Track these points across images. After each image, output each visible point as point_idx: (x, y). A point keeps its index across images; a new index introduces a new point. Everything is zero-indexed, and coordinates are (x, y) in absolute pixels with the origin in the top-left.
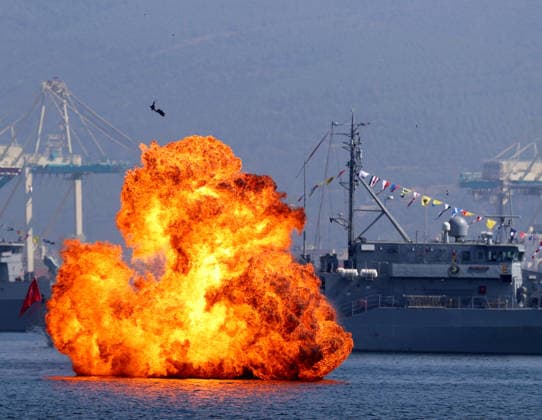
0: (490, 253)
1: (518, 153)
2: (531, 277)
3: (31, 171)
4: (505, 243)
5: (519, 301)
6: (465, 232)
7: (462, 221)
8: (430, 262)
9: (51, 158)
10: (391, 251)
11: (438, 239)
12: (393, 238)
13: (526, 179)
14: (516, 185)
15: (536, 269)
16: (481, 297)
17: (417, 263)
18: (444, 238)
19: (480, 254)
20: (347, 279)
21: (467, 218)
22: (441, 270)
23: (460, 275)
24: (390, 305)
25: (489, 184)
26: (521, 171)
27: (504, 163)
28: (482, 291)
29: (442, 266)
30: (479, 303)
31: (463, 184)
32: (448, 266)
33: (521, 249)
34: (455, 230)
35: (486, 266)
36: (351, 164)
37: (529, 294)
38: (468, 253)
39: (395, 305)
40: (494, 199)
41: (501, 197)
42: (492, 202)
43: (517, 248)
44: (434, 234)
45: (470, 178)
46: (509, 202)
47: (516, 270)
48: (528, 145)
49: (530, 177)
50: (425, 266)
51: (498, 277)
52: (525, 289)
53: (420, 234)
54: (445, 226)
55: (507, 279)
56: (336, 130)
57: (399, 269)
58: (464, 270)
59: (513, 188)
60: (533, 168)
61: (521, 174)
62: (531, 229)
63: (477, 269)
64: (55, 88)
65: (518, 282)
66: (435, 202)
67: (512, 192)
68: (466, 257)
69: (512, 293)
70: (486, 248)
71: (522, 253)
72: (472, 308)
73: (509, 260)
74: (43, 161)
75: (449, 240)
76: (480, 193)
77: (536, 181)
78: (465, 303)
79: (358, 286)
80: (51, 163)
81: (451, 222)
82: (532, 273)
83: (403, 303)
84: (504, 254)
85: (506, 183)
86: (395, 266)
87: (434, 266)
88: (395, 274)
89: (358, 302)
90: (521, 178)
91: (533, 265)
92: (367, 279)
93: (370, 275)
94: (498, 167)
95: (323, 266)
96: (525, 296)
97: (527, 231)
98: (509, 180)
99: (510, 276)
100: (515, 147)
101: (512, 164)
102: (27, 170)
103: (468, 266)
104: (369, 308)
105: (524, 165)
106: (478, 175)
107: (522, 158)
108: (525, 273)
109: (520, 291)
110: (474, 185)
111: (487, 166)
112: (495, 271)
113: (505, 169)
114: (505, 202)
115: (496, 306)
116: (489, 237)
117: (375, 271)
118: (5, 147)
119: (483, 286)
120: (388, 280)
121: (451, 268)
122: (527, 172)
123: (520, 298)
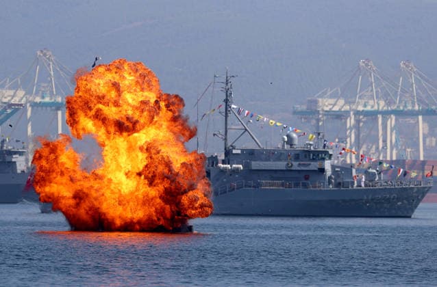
0: (312, 155)
1: (329, 94)
2: (337, 169)
3: (31, 105)
4: (321, 149)
5: (329, 184)
6: (296, 142)
7: (294, 135)
8: (274, 161)
9: (43, 97)
10: (251, 154)
11: (280, 146)
12: (251, 146)
13: (334, 109)
14: (327, 113)
15: (340, 164)
16: (305, 181)
17: (267, 161)
18: (283, 146)
19: (306, 157)
20: (223, 171)
21: (297, 133)
22: (281, 165)
23: (293, 168)
24: (250, 187)
25: (311, 112)
26: (330, 105)
27: (320, 100)
28: (307, 178)
29: (281, 163)
30: (305, 186)
31: (295, 113)
32: (286, 163)
33: (330, 153)
34: (290, 141)
35: (309, 163)
36: (226, 101)
37: (335, 180)
38: (298, 154)
39: (253, 187)
40: (314, 122)
41: (318, 120)
42: (312, 124)
43: (328, 152)
44: (276, 143)
45: (299, 109)
46: (323, 123)
47: (327, 165)
48: (335, 89)
49: (336, 108)
50: (271, 163)
51: (316, 169)
52: (333, 176)
53: (268, 143)
54: (284, 139)
55: (322, 170)
56: (217, 79)
57: (255, 165)
58: (296, 165)
59: (325, 115)
60: (338, 103)
61: (331, 107)
62: (337, 140)
63: (304, 164)
64: (45, 55)
65: (329, 172)
66: (278, 124)
67: (325, 118)
68: (297, 157)
69: (325, 179)
70: (309, 152)
71: (331, 155)
72: (301, 188)
73: (323, 159)
74: (38, 100)
75: (286, 147)
76: (305, 118)
77: (340, 110)
78: (297, 185)
79: (230, 174)
80: (42, 100)
81: (288, 136)
82: (338, 167)
83: (258, 185)
84: (320, 155)
85: (321, 112)
86: (253, 163)
87: (277, 163)
88: (253, 168)
89: (231, 185)
90: (330, 109)
91: (338, 162)
92: (236, 171)
93: (238, 169)
94: (316, 102)
95: (209, 163)
96: (333, 181)
97: (334, 141)
98: (323, 110)
99: (324, 169)
100: (327, 90)
101: (325, 100)
102: (28, 105)
103: (298, 163)
104: (237, 189)
105: (332, 101)
106: (304, 108)
107: (331, 97)
108: (333, 167)
109: (330, 178)
110: (302, 113)
111: (310, 101)
112: (314, 166)
113: (320, 104)
114: (320, 124)
115: (315, 187)
116: (311, 145)
117: (241, 166)
118: (14, 91)
119: (307, 175)
120: (249, 171)
121: (288, 164)
122: (334, 105)
123: (330, 182)
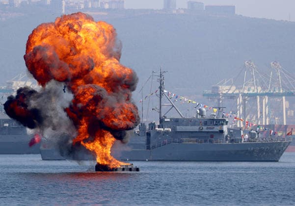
0: (215, 122)
2: (231, 131)
4: (221, 118)
5: (226, 140)
6: (205, 114)
7: (204, 109)
8: (192, 125)
10: (177, 121)
11: (195, 116)
12: (177, 116)
13: (229, 93)
15: (233, 128)
16: (211, 139)
17: (186, 126)
18: (197, 116)
19: (211, 123)
20: (159, 132)
21: (206, 108)
22: (196, 128)
23: (203, 130)
24: (176, 143)
25: (215, 95)
26: (227, 90)
27: (220, 87)
28: (212, 136)
30: (211, 141)
31: (204, 95)
32: (199, 127)
33: (227, 120)
34: (201, 113)
35: (213, 127)
36: (160, 88)
37: (230, 138)
38: (206, 122)
39: (178, 142)
40: (216, 101)
41: (219, 100)
42: (215, 102)
43: (225, 120)
44: (192, 114)
45: (207, 93)
47: (225, 128)
48: (229, 80)
49: (230, 92)
50: (189, 127)
51: (217, 131)
52: (229, 136)
53: (188, 115)
54: (197, 112)
55: (222, 132)
56: (154, 73)
58: (205, 129)
59: (224, 96)
60: (232, 88)
61: (227, 91)
62: (231, 112)
63: (210, 128)
65: (226, 133)
66: (194, 102)
67: (223, 98)
68: (206, 123)
69: (224, 137)
70: (213, 120)
71: (227, 122)
72: (208, 143)
73: (223, 124)
75: (199, 117)
76: (211, 98)
77: (233, 93)
78: (205, 141)
79: (164, 135)
81: (199, 110)
83: (181, 142)
84: (220, 122)
85: (221, 94)
86: (178, 127)
87: (193, 127)
88: (178, 130)
89: (164, 142)
90: (227, 92)
92: (167, 132)
93: (168, 131)
94: (218, 88)
95: (149, 127)
96: (229, 138)
97: (229, 113)
98: (222, 93)
99: (223, 131)
100: (224, 81)
101: (223, 87)
103: (206, 127)
104: (168, 144)
105: (228, 87)
106: (210, 92)
107: (227, 84)
108: (229, 129)
109: (227, 136)
110: (208, 95)
111: (213, 88)
112: (217, 129)
113: (220, 89)
114: (221, 102)
115: (217, 142)
116: (214, 115)
117: (170, 129)
118: (25, 82)
119: (212, 135)
120: (175, 133)
121: (200, 128)
122: (229, 90)
123: (227, 139)
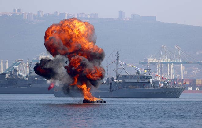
4: (149, 75)
6: (140, 73)
7: (140, 71)
8: (133, 79)
10: (125, 77)
11: (135, 74)
12: (125, 74)
13: (153, 62)
14: (151, 63)
15: (155, 80)
17: (131, 79)
19: (144, 78)
20: (116, 83)
21: (141, 70)
22: (135, 81)
23: (139, 82)
24: (125, 88)
25: (146, 63)
26: (152, 60)
28: (144, 85)
29: (135, 80)
30: (143, 87)
31: (140, 63)
33: (152, 76)
34: (138, 73)
36: (117, 59)
38: (141, 77)
40: (146, 66)
41: (148, 66)
43: (151, 76)
44: (134, 73)
45: (141, 62)
46: (149, 67)
47: (151, 80)
48: (153, 55)
49: (154, 62)
51: (147, 82)
53: (131, 73)
54: (136, 72)
55: (149, 82)
56: (114, 52)
57: (127, 81)
58: (140, 81)
60: (154, 60)
63: (143, 80)
65: (151, 83)
66: (134, 67)
67: (150, 65)
68: (141, 78)
69: (150, 85)
70: (145, 76)
71: (152, 77)
72: (142, 88)
73: (150, 78)
75: (137, 74)
78: (141, 87)
79: (118, 84)
81: (138, 71)
82: (154, 81)
83: (128, 87)
86: (126, 80)
87: (134, 80)
89: (119, 87)
93: (121, 82)
94: (147, 59)
95: (111, 80)
97: (153, 72)
98: (149, 62)
100: (150, 56)
101: (150, 59)
104: (121, 89)
105: (152, 59)
106: (143, 61)
107: (152, 58)
109: (152, 85)
110: (142, 63)
111: (145, 59)
112: (146, 81)
113: (148, 60)
114: (148, 67)
115: (147, 88)
116: (145, 74)
117: (122, 81)
119: (144, 84)
120: (125, 83)
121: (138, 80)
123: (152, 86)
